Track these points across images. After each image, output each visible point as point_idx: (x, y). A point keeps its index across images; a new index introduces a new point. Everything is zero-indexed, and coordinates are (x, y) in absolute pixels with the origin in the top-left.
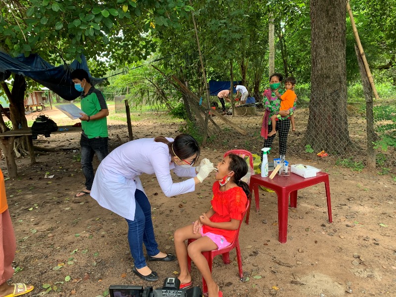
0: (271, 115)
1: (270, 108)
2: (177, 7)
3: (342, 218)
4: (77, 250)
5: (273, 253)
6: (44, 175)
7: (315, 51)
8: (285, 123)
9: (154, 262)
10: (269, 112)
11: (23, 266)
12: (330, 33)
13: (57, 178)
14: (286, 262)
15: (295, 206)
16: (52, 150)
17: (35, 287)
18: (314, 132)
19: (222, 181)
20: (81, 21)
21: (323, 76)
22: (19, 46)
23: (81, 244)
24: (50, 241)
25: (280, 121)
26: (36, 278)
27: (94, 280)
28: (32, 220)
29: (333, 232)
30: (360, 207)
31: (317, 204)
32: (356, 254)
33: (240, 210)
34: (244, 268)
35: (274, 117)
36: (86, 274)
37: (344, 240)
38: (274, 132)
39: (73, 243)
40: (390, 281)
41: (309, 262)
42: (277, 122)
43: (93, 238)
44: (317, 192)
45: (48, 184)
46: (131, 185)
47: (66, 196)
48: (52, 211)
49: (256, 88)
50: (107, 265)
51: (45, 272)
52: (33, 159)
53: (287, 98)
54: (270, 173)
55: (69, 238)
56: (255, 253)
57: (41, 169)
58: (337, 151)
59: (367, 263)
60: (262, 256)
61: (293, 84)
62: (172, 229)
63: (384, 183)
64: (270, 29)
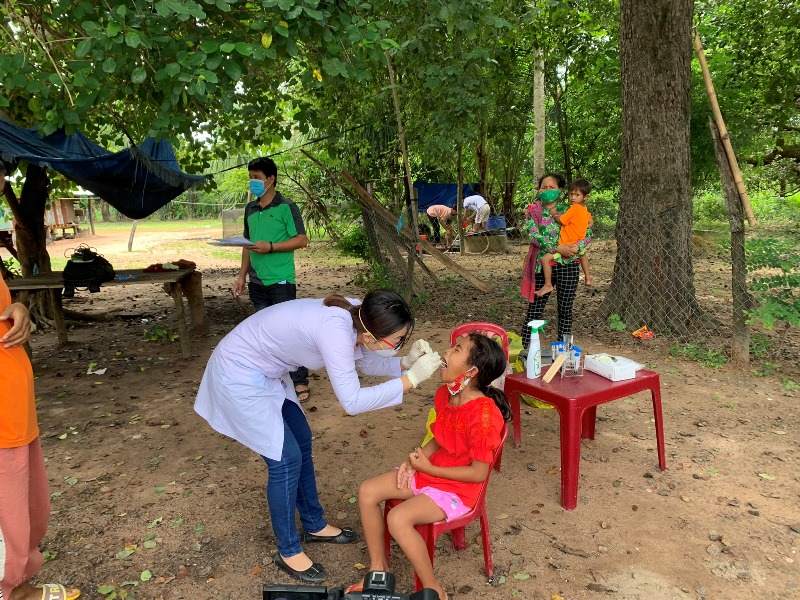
0: (542, 254)
1: (539, 240)
2: (365, 42)
3: (686, 461)
4: (160, 520)
5: (549, 529)
6: (86, 369)
7: (630, 128)
8: (570, 270)
9: (316, 544)
10: (537, 248)
11: (55, 549)
12: (660, 93)
13: (112, 375)
14: (576, 548)
15: (592, 437)
16: (100, 318)
17: (82, 591)
18: (626, 289)
19: (454, 384)
20: (181, 66)
21: (645, 180)
22: (56, 114)
23: (168, 509)
24: (106, 502)
25: (559, 265)
26: (83, 575)
27: (198, 579)
28: (67, 458)
29: (668, 489)
30: (721, 439)
31: (635, 431)
32: (714, 533)
33: (489, 443)
34: (494, 559)
35: (547, 258)
36: (181, 567)
37: (690, 504)
38: (548, 288)
39: (152, 505)
40: (783, 586)
41: (623, 547)
42: (553, 267)
43: (192, 496)
44: (635, 409)
45: (94, 386)
46: (276, 392)
47: (132, 410)
48: (106, 441)
49: (508, 199)
50: (223, 550)
51: (101, 562)
52: (62, 335)
53: (573, 221)
54: (544, 370)
55: (144, 495)
56: (516, 529)
57: (80, 356)
58: (672, 329)
59: (736, 552)
60: (529, 535)
61: (585, 194)
62: (349, 479)
63: (767, 392)
64: (536, 80)
